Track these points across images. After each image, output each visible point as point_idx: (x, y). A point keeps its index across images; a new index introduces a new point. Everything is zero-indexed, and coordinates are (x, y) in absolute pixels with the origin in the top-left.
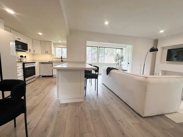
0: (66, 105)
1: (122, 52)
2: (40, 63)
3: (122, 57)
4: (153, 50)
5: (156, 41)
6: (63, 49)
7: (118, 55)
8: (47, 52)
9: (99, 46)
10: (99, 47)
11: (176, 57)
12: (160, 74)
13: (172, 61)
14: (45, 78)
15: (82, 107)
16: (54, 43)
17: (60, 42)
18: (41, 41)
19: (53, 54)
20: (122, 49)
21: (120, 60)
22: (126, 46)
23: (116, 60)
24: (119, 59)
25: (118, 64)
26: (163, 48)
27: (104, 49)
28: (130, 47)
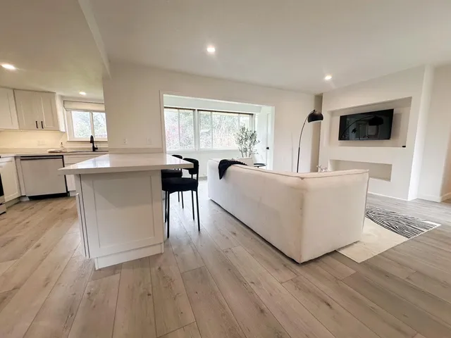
0: (115, 269)
1: (253, 123)
2: (18, 160)
3: (253, 135)
4: (315, 117)
5: (319, 99)
6: (95, 114)
7: (243, 129)
8: (40, 125)
9: (197, 109)
10: (196, 111)
11: (354, 131)
12: (329, 169)
13: (348, 139)
14: (40, 204)
15: (160, 268)
16: (62, 97)
17: (83, 93)
18: (14, 89)
19: (62, 129)
20: (252, 114)
21: (249, 142)
22: (261, 107)
23: (241, 142)
24: (246, 139)
25: (246, 151)
26: (332, 113)
27: (211, 115)
28: (268, 110)
